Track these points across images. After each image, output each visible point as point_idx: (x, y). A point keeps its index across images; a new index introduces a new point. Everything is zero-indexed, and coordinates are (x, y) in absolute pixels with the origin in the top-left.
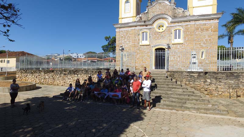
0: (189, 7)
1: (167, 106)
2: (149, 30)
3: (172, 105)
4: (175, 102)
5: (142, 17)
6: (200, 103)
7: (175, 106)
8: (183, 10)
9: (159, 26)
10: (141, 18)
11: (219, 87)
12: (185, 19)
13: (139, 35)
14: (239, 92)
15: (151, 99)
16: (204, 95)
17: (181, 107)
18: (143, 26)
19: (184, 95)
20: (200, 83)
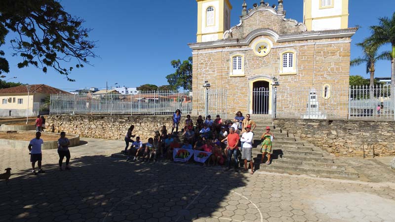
0: (306, 18)
1: (276, 168)
2: (245, 53)
3: (283, 167)
4: (287, 162)
5: (233, 33)
6: (320, 163)
7: (287, 168)
8: (296, 22)
9: (260, 48)
10: (231, 34)
11: (348, 141)
12: (300, 37)
13: (228, 61)
14: (376, 149)
15: (252, 158)
16: (327, 153)
17: (296, 169)
18: (235, 46)
19: (300, 153)
20: (321, 136)
